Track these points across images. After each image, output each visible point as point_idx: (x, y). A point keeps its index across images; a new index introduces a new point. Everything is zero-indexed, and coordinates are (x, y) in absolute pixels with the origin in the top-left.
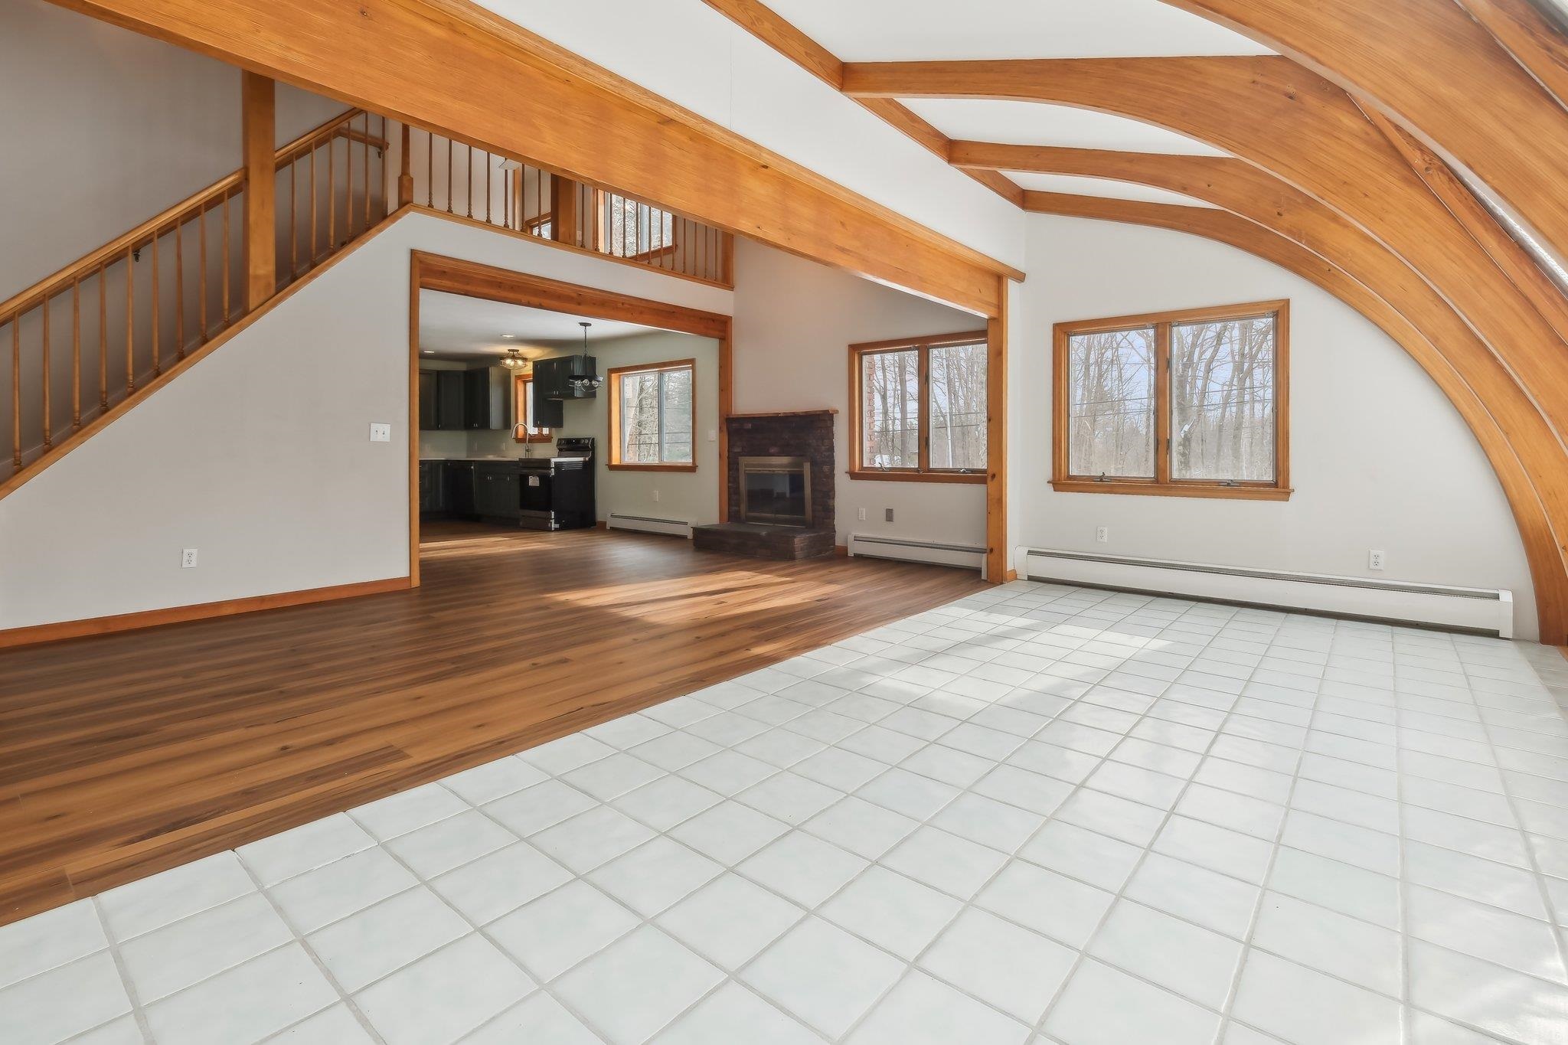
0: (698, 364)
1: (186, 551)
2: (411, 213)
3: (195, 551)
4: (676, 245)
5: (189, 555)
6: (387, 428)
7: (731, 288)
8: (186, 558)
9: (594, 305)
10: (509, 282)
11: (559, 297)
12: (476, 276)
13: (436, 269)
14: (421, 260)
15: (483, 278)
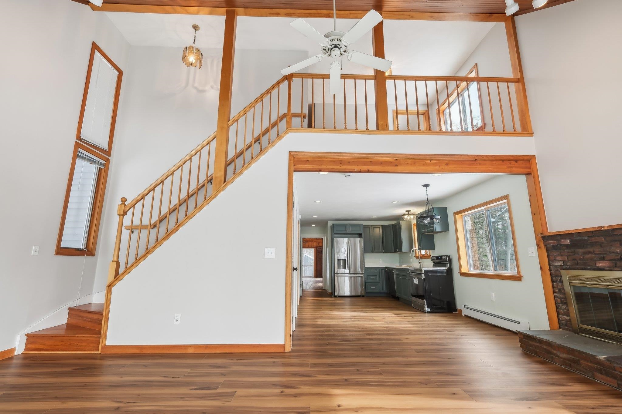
0: (512, 198)
1: (176, 315)
2: (290, 133)
3: (179, 316)
4: (485, 124)
5: (177, 317)
6: (273, 250)
7: (532, 134)
8: (176, 318)
9: (407, 165)
10: (347, 160)
11: (381, 164)
12: (326, 160)
13: (303, 159)
14: (295, 156)
15: (331, 160)
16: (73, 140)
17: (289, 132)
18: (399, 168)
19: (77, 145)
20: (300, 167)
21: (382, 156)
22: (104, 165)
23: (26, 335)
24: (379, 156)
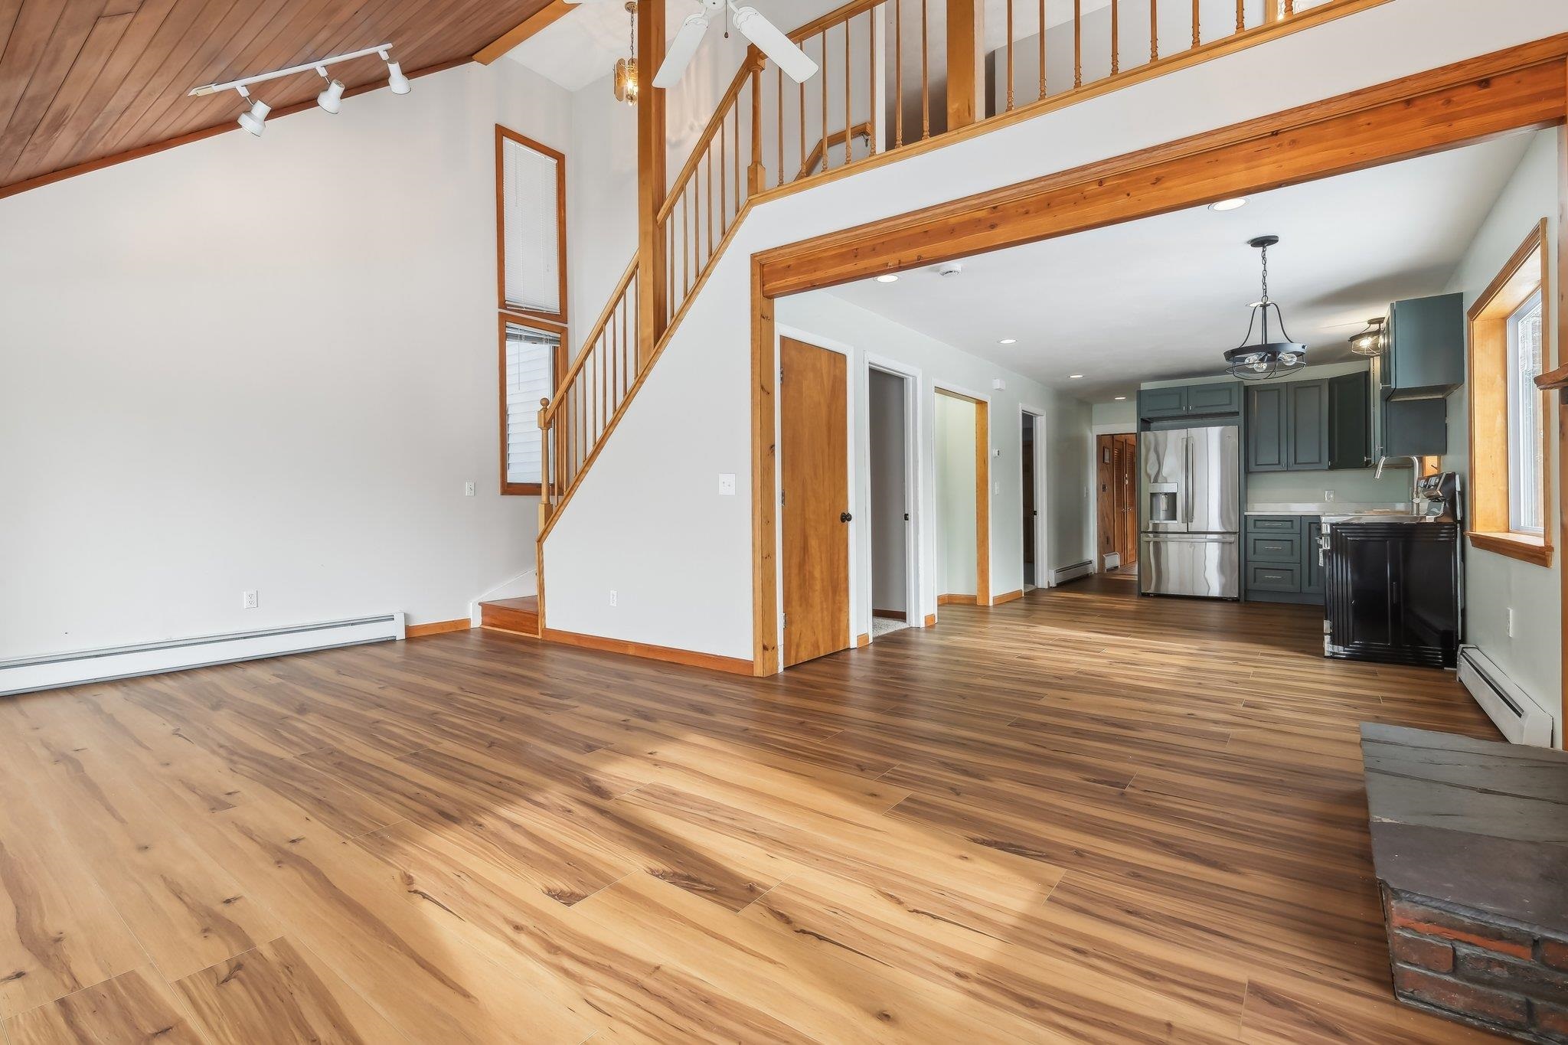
1: (611, 592)
2: (756, 207)
3: (615, 593)
9: (1027, 215)
10: (868, 244)
11: (952, 231)
12: (825, 254)
13: (780, 267)
14: (763, 262)
15: (834, 253)
16: (494, 310)
17: (753, 205)
18: (1001, 233)
19: (503, 318)
20: (778, 286)
21: (952, 207)
22: (559, 341)
23: (480, 604)
24: (943, 210)
